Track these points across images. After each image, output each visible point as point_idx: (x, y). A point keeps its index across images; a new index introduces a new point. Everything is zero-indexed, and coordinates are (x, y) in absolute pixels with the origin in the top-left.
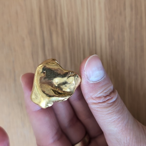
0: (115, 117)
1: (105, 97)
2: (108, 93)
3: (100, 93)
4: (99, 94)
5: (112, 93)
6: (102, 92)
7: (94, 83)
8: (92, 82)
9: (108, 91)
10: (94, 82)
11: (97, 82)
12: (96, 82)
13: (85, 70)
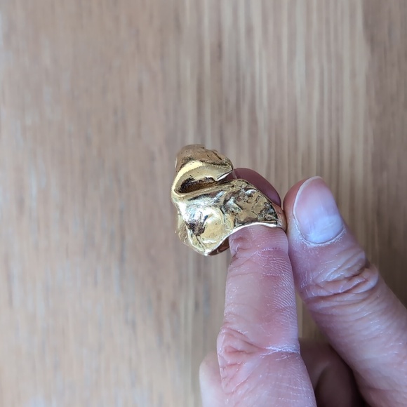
0: (377, 327)
1: (350, 279)
2: (356, 269)
3: (335, 271)
4: (332, 273)
5: (366, 269)
6: (340, 268)
7: (319, 247)
8: (313, 245)
9: (355, 265)
10: (320, 245)
11: (326, 243)
12: (323, 245)
13: (294, 213)
